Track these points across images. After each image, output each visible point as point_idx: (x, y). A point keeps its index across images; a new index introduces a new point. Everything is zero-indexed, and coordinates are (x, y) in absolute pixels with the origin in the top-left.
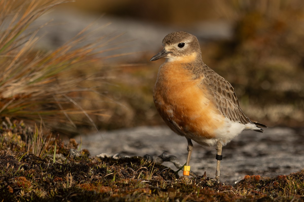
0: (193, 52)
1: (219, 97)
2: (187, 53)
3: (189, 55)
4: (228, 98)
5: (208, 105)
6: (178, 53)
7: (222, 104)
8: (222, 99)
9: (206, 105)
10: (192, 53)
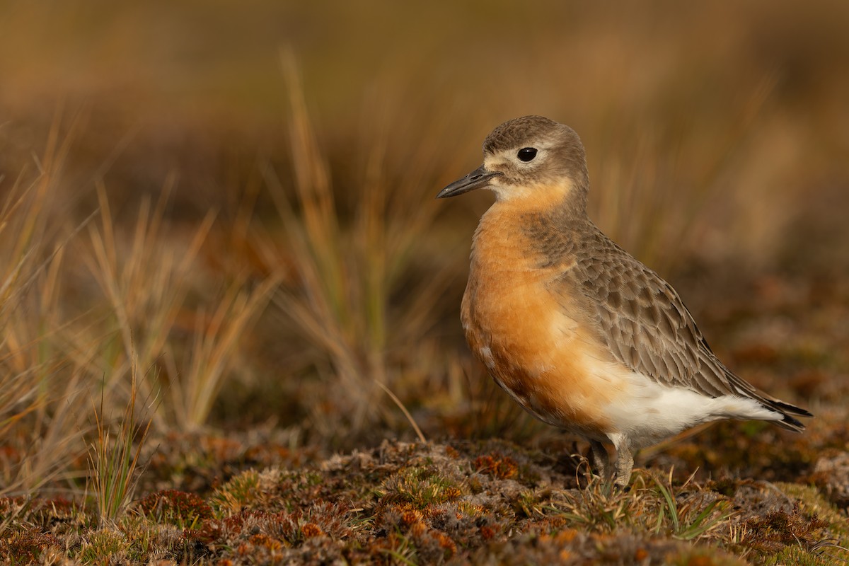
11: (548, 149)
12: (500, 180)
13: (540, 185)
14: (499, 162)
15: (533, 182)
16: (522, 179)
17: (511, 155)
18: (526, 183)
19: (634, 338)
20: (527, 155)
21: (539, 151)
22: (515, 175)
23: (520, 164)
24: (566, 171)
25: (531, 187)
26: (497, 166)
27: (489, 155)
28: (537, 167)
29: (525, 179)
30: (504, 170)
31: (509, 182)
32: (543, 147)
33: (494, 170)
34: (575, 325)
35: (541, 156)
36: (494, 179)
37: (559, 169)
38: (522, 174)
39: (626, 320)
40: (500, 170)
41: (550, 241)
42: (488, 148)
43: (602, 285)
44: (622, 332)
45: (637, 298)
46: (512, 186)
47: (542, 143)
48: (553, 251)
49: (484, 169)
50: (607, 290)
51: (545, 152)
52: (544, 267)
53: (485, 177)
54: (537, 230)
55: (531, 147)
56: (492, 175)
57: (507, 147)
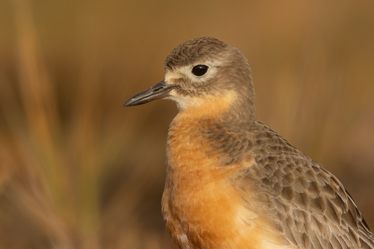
0: (229, 89)
1: (286, 208)
2: (214, 89)
3: (218, 93)
4: (313, 209)
5: (252, 226)
6: (192, 89)
7: (294, 223)
8: (294, 214)
9: (249, 225)
10: (226, 91)
11: (218, 67)
12: (178, 92)
13: (210, 96)
14: (177, 77)
15: (204, 93)
16: (195, 91)
17: (187, 71)
18: (199, 94)
19: (306, 226)
20: (200, 71)
21: (210, 67)
22: (190, 87)
23: (194, 78)
24: (232, 85)
25: (203, 98)
26: (176, 80)
27: (169, 72)
28: (208, 81)
29: (198, 91)
30: (181, 84)
31: (185, 93)
32: (213, 64)
33: (172, 84)
34: (255, 216)
35: (211, 73)
36: (173, 91)
37: (227, 84)
38: (195, 87)
39: (298, 211)
40: (178, 84)
41: (226, 140)
42: (168, 65)
43: (277, 181)
44: (296, 221)
45: (307, 191)
46: (188, 97)
47: (212, 61)
48: (232, 149)
49: (164, 83)
50: (282, 185)
51: (215, 69)
52: (227, 164)
53: (166, 90)
54: (213, 132)
55: (203, 64)
56: (171, 88)
57: (182, 64)
